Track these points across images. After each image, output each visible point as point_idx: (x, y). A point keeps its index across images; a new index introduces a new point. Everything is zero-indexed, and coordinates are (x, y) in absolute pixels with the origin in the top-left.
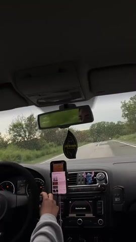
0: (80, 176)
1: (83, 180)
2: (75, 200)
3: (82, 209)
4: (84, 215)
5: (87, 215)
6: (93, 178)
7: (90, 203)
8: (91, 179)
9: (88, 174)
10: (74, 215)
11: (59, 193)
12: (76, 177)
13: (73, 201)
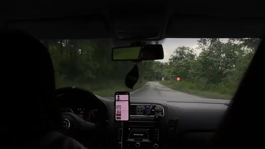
0: (139, 108)
1: (141, 112)
2: (134, 127)
3: (140, 135)
4: (142, 140)
5: (144, 140)
6: (151, 110)
7: (147, 131)
8: (150, 111)
9: (147, 106)
10: (133, 140)
11: (122, 120)
12: (136, 108)
13: (131, 128)
